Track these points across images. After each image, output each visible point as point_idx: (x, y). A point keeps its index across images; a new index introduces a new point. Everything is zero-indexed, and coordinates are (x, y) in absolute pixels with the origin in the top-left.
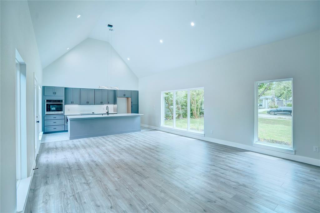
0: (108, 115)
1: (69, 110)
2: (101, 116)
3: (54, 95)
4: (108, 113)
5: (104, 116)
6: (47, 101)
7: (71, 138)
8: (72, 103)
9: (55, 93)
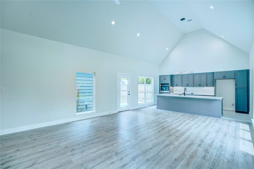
0: (185, 95)
1: (177, 90)
2: (178, 96)
3: (164, 80)
4: (184, 94)
5: (181, 96)
6: (161, 84)
7: (157, 108)
8: (177, 85)
9: (165, 79)
